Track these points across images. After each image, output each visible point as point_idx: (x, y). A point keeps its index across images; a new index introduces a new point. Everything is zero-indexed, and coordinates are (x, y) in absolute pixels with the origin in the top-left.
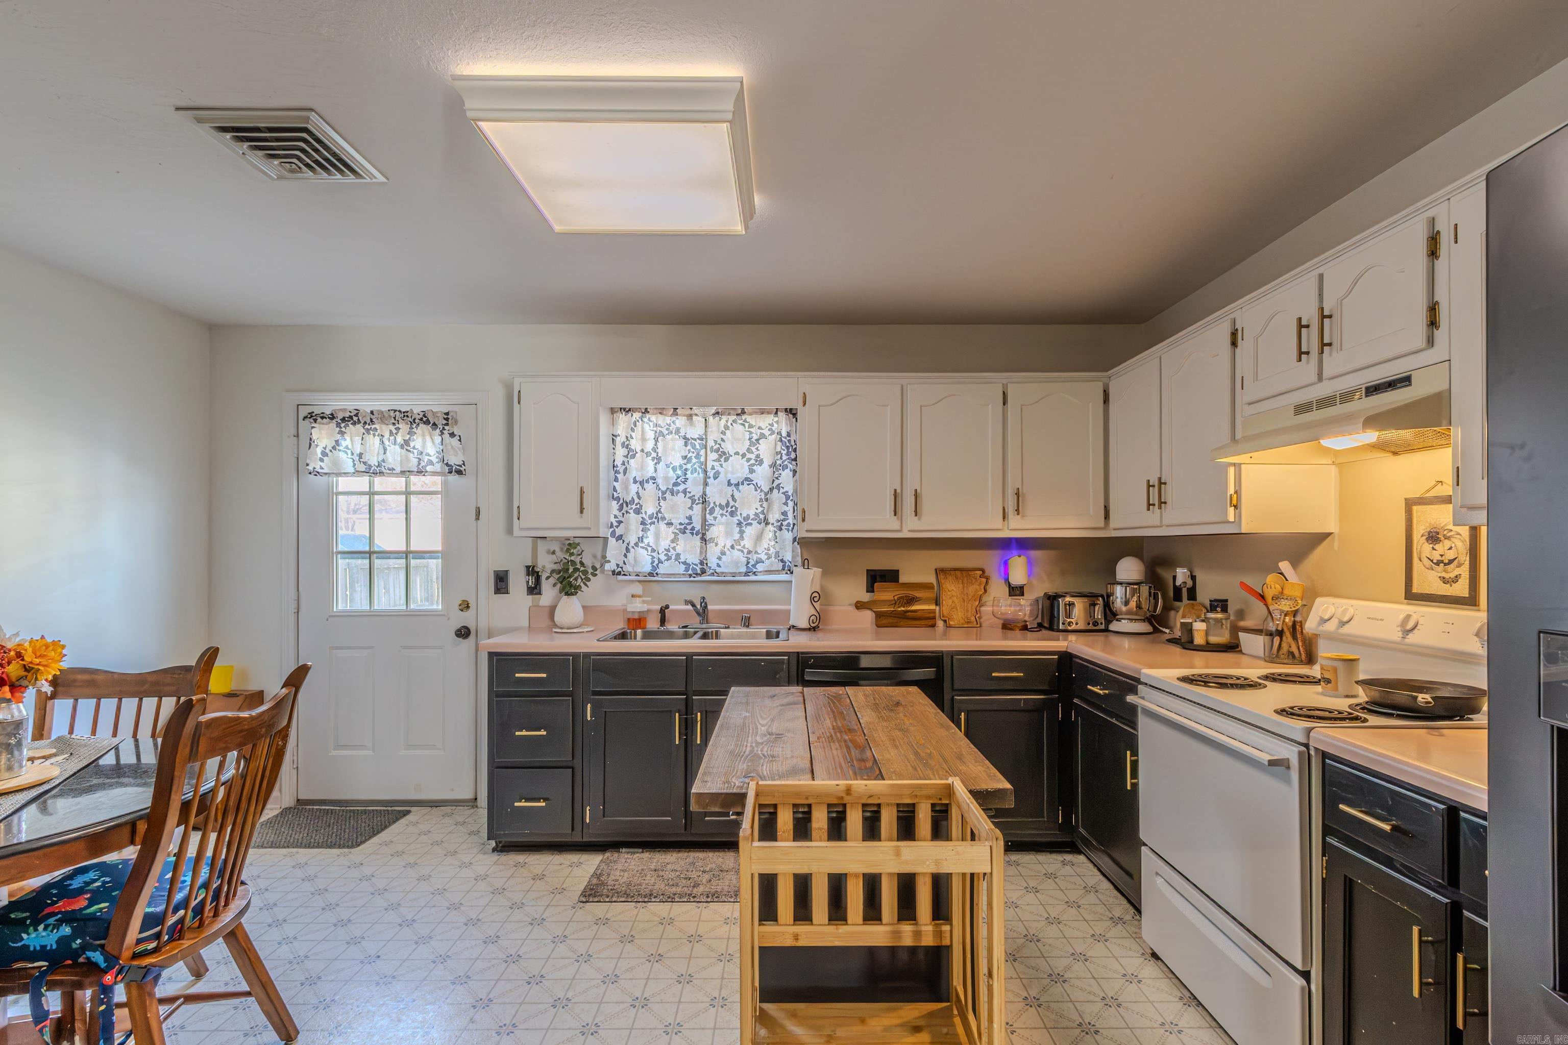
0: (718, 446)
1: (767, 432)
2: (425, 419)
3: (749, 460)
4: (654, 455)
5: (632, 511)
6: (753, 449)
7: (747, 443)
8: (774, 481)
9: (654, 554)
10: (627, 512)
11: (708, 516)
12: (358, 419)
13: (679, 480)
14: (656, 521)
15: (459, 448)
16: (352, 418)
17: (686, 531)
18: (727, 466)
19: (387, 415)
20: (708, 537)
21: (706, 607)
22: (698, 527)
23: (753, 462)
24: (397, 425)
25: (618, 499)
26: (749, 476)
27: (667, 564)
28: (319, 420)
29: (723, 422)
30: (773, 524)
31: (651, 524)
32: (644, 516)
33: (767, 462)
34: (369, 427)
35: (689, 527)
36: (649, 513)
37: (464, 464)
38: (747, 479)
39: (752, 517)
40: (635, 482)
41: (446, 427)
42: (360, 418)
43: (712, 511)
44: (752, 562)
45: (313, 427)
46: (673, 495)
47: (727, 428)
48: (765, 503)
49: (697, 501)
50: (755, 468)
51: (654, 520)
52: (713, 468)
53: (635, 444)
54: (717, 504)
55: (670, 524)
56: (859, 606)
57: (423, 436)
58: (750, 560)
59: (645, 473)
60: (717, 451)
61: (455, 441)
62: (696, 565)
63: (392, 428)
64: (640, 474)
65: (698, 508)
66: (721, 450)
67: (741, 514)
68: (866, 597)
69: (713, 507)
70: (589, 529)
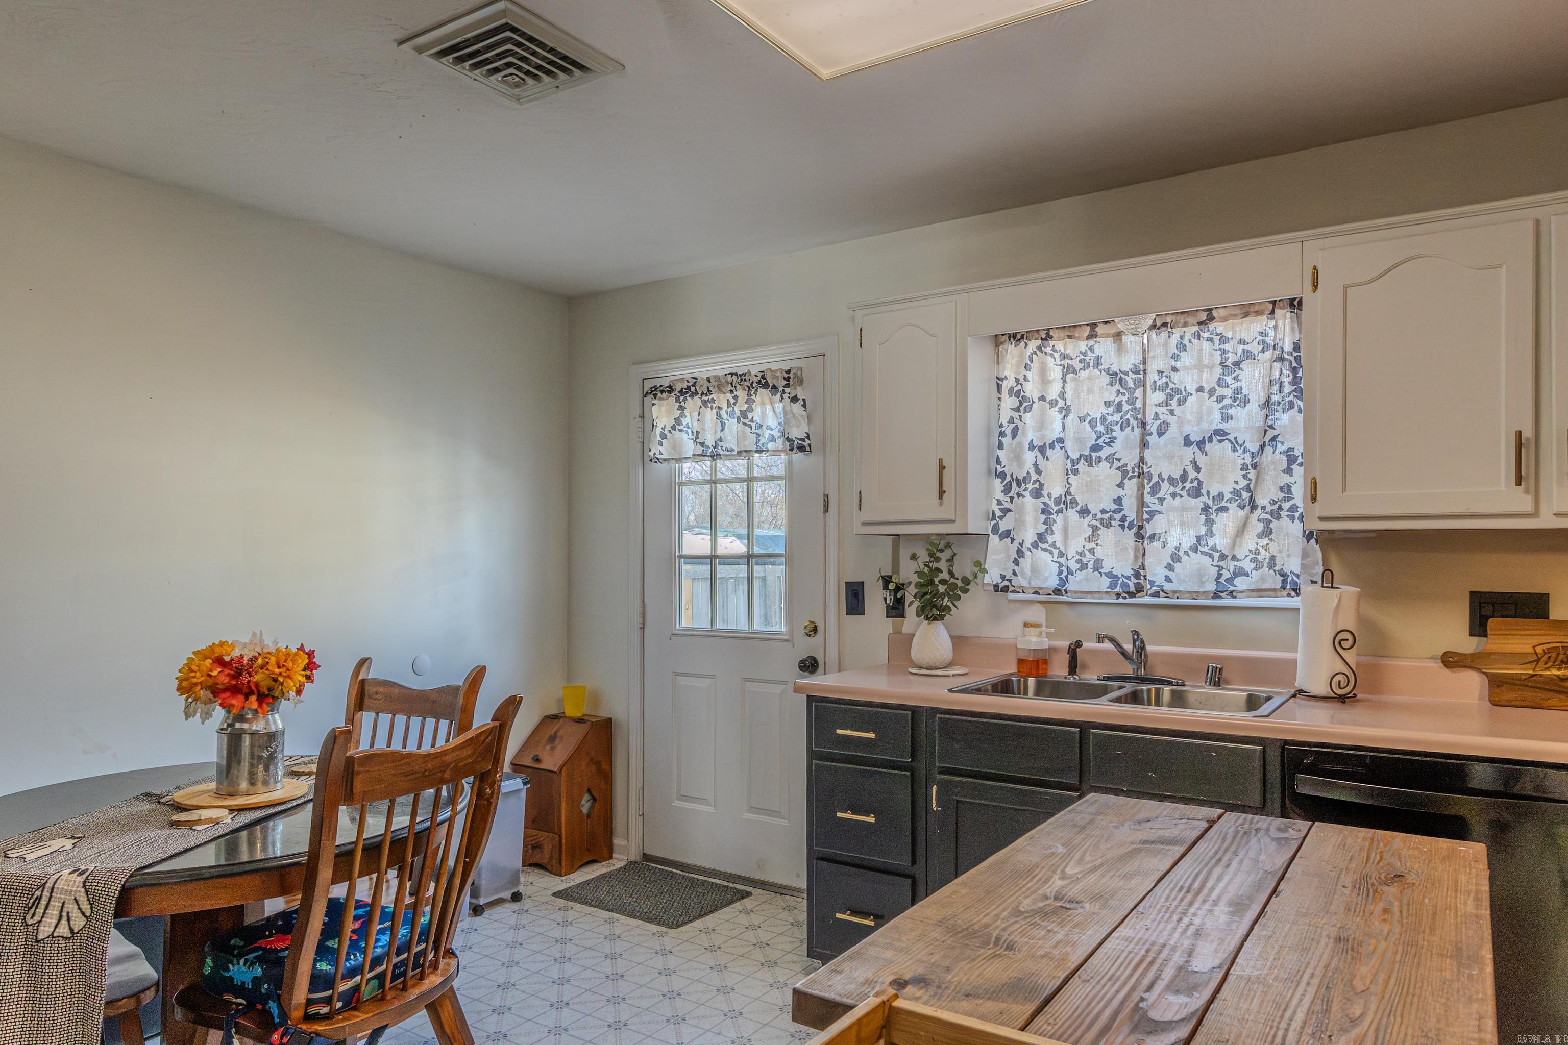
0: (1164, 380)
1: (1255, 348)
2: (763, 381)
3: (1221, 399)
4: (1061, 403)
5: (1027, 494)
6: (1229, 379)
7: (1218, 370)
8: (1266, 431)
9: (1062, 560)
10: (1019, 495)
11: (1147, 498)
12: (696, 390)
13: (1100, 442)
14: (1064, 507)
15: (802, 416)
16: (688, 391)
17: (1113, 523)
18: (1183, 412)
19: (723, 381)
20: (1149, 529)
21: (1143, 648)
22: (1132, 516)
23: (1228, 401)
24: (735, 393)
25: (1002, 475)
26: (1220, 426)
27: (1080, 575)
28: (659, 395)
29: (1175, 338)
30: (1264, 508)
31: (1057, 512)
32: (1046, 500)
33: (1257, 396)
34: (706, 398)
35: (1118, 516)
36: (1055, 495)
37: (808, 437)
38: (1217, 432)
39: (1227, 496)
40: (1032, 447)
41: (787, 390)
42: (697, 388)
43: (1155, 490)
44: (1226, 575)
45: (653, 404)
46: (1090, 465)
47: (1182, 347)
48: (1252, 471)
49: (1130, 474)
50: (1231, 411)
51: (1062, 506)
52: (1156, 417)
53: (1031, 390)
54: (1165, 476)
55: (1084, 512)
56: (1451, 661)
57: (763, 404)
58: (1223, 572)
59: (1048, 433)
60: (1164, 388)
61: (797, 408)
62: (1129, 578)
63: (729, 396)
64: (1038, 434)
65: (1131, 485)
66: (1171, 386)
67: (1208, 493)
68: (1468, 645)
69: (1157, 483)
70: (953, 521)
